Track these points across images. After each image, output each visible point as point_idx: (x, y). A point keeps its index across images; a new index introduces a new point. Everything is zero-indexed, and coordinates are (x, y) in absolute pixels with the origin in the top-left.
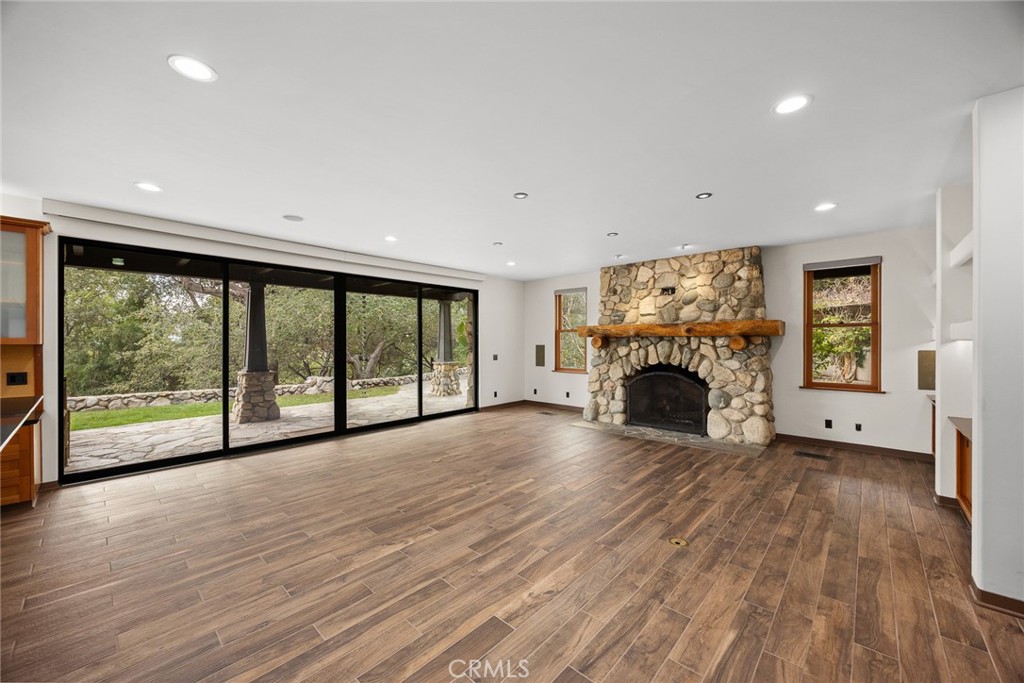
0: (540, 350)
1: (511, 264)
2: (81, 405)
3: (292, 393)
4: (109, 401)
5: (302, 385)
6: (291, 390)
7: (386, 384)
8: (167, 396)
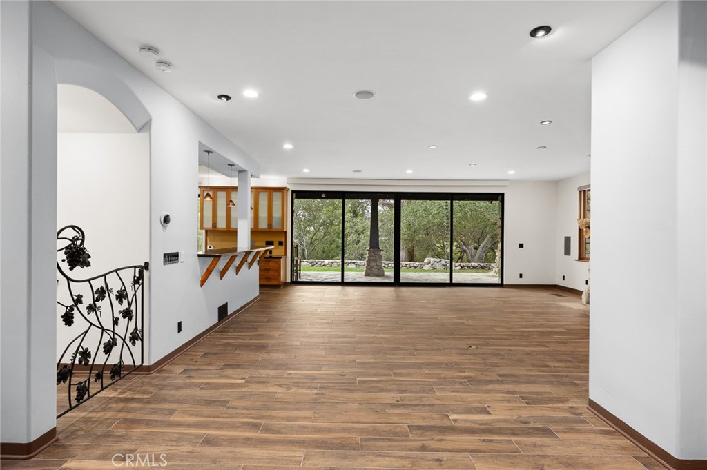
0: (568, 240)
1: (511, 172)
2: (323, 264)
3: (415, 268)
4: (332, 263)
5: (421, 263)
6: (415, 265)
7: (482, 268)
8: (354, 263)
